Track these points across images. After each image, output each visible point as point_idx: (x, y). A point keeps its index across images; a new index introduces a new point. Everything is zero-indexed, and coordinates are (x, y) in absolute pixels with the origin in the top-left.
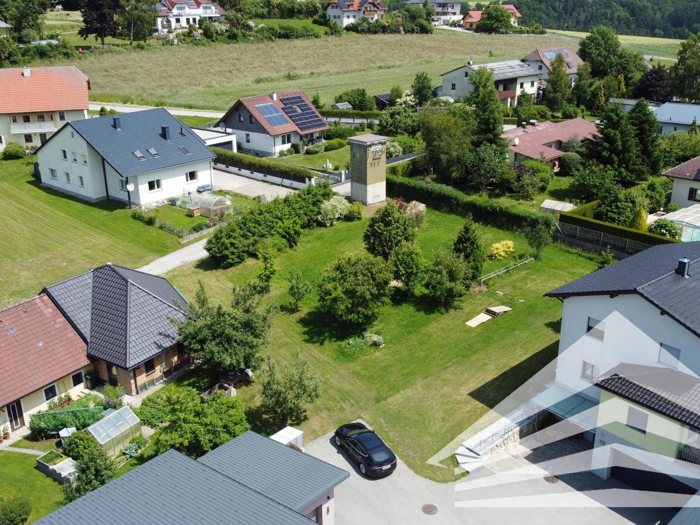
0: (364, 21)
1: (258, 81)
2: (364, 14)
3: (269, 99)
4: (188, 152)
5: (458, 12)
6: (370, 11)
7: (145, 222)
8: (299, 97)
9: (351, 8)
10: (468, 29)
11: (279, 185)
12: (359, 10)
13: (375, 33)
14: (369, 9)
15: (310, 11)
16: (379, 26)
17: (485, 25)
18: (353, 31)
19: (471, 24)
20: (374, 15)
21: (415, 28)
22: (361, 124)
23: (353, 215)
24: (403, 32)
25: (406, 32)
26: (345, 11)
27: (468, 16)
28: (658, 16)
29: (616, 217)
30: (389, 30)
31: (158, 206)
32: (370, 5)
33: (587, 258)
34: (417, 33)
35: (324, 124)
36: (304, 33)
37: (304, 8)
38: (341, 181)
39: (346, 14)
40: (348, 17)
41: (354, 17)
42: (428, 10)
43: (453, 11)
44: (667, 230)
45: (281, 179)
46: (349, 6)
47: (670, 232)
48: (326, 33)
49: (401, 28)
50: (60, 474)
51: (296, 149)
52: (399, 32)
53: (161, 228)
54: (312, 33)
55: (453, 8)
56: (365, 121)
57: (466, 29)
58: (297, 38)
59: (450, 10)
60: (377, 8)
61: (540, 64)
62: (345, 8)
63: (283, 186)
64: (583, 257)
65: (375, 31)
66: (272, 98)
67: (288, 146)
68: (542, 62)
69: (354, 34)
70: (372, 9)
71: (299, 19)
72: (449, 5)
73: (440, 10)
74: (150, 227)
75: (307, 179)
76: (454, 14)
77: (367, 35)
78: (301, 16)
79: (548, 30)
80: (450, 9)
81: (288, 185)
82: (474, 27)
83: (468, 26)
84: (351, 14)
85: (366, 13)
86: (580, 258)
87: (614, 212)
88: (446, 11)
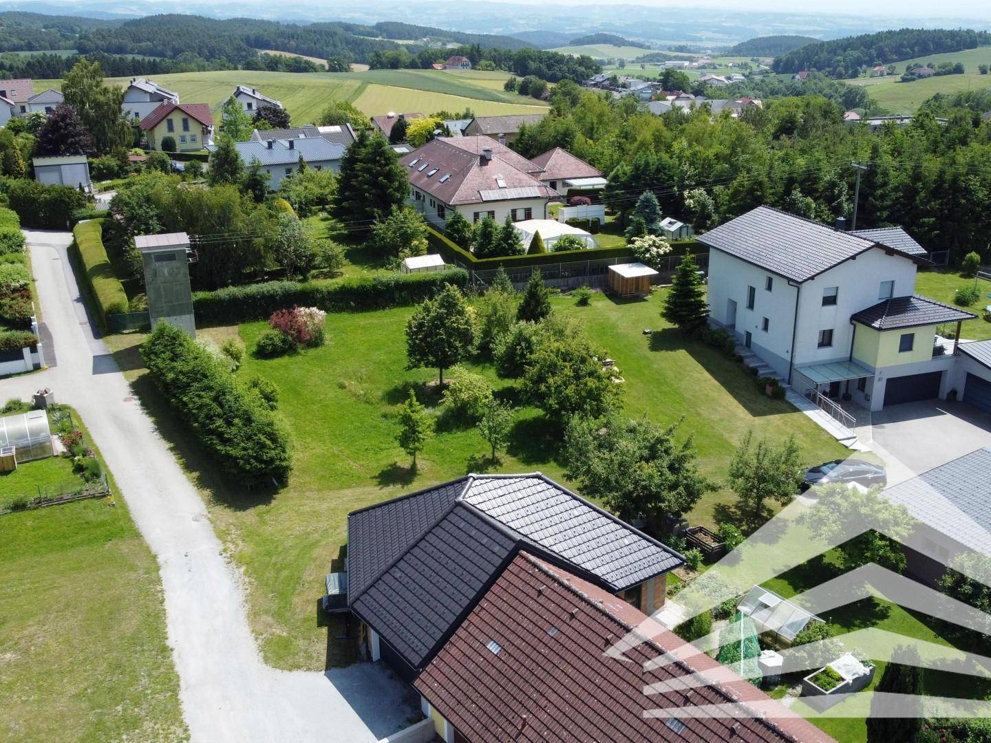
47: (580, 244)
75: (26, 351)
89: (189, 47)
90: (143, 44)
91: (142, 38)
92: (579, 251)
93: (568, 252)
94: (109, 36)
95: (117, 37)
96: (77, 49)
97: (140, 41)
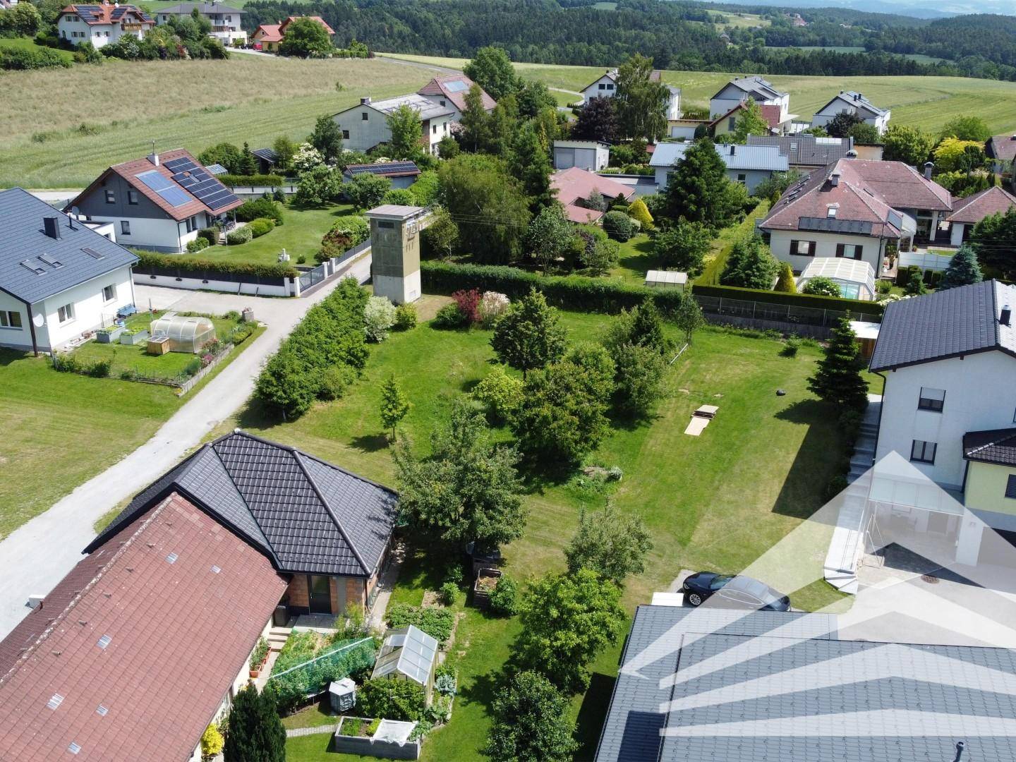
0: (131, 41)
1: (40, 139)
2: (123, 29)
3: (149, 165)
4: (99, 256)
5: (238, 26)
6: (132, 25)
7: (85, 373)
8: (186, 160)
9: (101, 21)
10: (266, 52)
11: (235, 293)
12: (114, 23)
13: (150, 58)
14: (128, 21)
15: (26, 26)
16: (154, 48)
17: (293, 45)
18: (116, 56)
19: (270, 45)
20: (137, 31)
21: (205, 50)
22: (264, 195)
23: (408, 320)
24: (188, 57)
25: (193, 56)
26: (93, 25)
27: (261, 32)
28: (448, 32)
29: (760, 281)
30: (168, 55)
31: (76, 348)
32: (129, 17)
33: (741, 335)
34: (207, 58)
35: (234, 198)
36: (46, 60)
37: (15, 20)
38: (323, 277)
39: (94, 30)
40: (98, 34)
41: (107, 34)
42: (201, 23)
43: (231, 25)
44: (828, 289)
45: (238, 284)
46: (97, 17)
47: (831, 290)
48: (77, 60)
49: (186, 52)
50: (395, 744)
51: (208, 237)
52: (184, 57)
53: (126, 377)
54: (57, 60)
55: (230, 21)
56: (269, 190)
57: (262, 52)
58: (37, 67)
59: (227, 23)
60: (141, 20)
61: (443, 99)
62: (92, 21)
63: (242, 294)
64: (734, 334)
65: (150, 56)
66: (153, 163)
67: (193, 236)
68: (446, 97)
69: (119, 61)
70: (133, 21)
71: (8, 37)
72: (224, 16)
73: (213, 23)
74: (104, 380)
75: (287, 280)
76: (233, 29)
77: (140, 62)
78: (12, 33)
79: (376, 53)
80: (226, 21)
81: (254, 292)
82: (275, 48)
83: (265, 47)
84: (102, 30)
85: (126, 28)
86: (733, 337)
87: (755, 276)
88: (221, 25)
89: (981, 50)
90: (934, 45)
91: (934, 38)
92: (827, 297)
93: (812, 296)
94: (901, 35)
95: (907, 37)
96: (865, 46)
97: (931, 41)
